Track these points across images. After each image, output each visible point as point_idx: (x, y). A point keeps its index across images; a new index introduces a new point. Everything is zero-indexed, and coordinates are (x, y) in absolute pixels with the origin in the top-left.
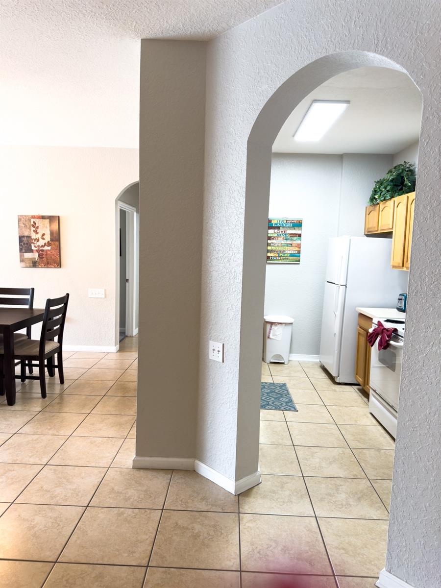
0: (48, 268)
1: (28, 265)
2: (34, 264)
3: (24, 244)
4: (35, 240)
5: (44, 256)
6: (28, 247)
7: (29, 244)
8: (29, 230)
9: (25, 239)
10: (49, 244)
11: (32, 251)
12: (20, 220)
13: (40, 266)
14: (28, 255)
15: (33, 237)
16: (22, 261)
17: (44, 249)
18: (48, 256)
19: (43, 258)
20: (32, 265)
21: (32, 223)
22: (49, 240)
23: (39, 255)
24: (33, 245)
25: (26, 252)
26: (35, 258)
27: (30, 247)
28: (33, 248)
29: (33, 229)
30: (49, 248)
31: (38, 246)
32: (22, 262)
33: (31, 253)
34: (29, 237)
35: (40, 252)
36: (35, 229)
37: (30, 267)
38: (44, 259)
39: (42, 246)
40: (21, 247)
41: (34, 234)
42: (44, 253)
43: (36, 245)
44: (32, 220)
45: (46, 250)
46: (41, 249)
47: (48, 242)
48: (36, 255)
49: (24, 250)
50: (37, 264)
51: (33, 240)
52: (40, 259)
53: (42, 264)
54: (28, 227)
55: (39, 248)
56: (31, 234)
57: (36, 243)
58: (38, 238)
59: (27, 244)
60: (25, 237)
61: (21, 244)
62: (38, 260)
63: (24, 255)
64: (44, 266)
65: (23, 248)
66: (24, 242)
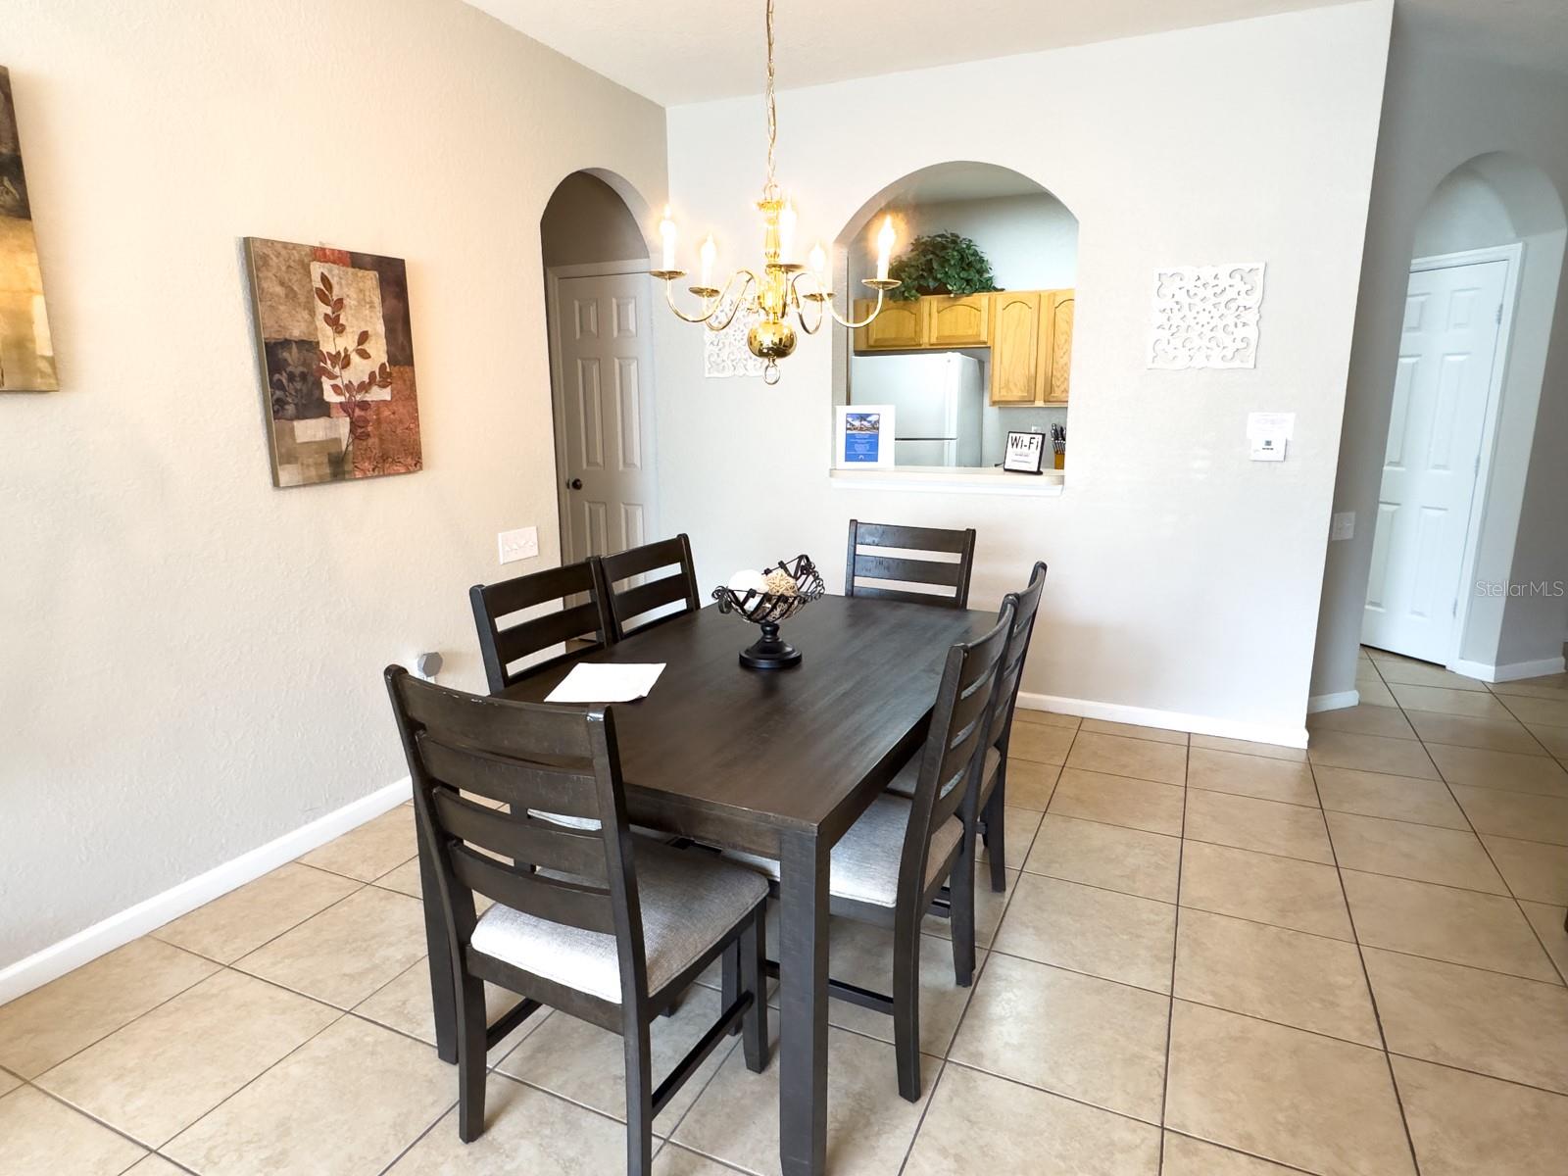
0: (384, 475)
1: (313, 472)
2: (337, 467)
3: (291, 377)
4: (335, 358)
5: (370, 429)
6: (310, 393)
7: (310, 379)
8: (306, 316)
9: (292, 356)
10: (382, 378)
11: (323, 409)
12: (262, 260)
13: (358, 474)
14: (309, 430)
15: (324, 349)
16: (285, 457)
17: (368, 397)
18: (384, 426)
19: (368, 435)
20: (328, 471)
21: (318, 284)
22: (384, 359)
23: (352, 423)
24: (326, 383)
25: (301, 415)
26: (337, 441)
27: (316, 393)
28: (330, 396)
29: (323, 309)
30: (385, 394)
31: (349, 386)
32: (289, 461)
33: (322, 421)
34: (309, 346)
35: (358, 412)
36: (329, 310)
37: (321, 481)
38: (371, 441)
39: (364, 387)
40: (279, 393)
41: (329, 331)
42: (371, 415)
43: (338, 382)
44: (317, 269)
45: (378, 403)
46: (358, 397)
47: (383, 366)
48: (342, 427)
49: (290, 409)
50: (348, 467)
51: (329, 362)
52: (357, 441)
53: (366, 464)
54: (302, 299)
55: (350, 396)
56: (320, 335)
57: (339, 374)
58: (346, 350)
59: (304, 377)
60: (294, 345)
61: (277, 376)
62: (350, 448)
63: (292, 430)
64: (374, 470)
65: (290, 400)
66: (289, 369)
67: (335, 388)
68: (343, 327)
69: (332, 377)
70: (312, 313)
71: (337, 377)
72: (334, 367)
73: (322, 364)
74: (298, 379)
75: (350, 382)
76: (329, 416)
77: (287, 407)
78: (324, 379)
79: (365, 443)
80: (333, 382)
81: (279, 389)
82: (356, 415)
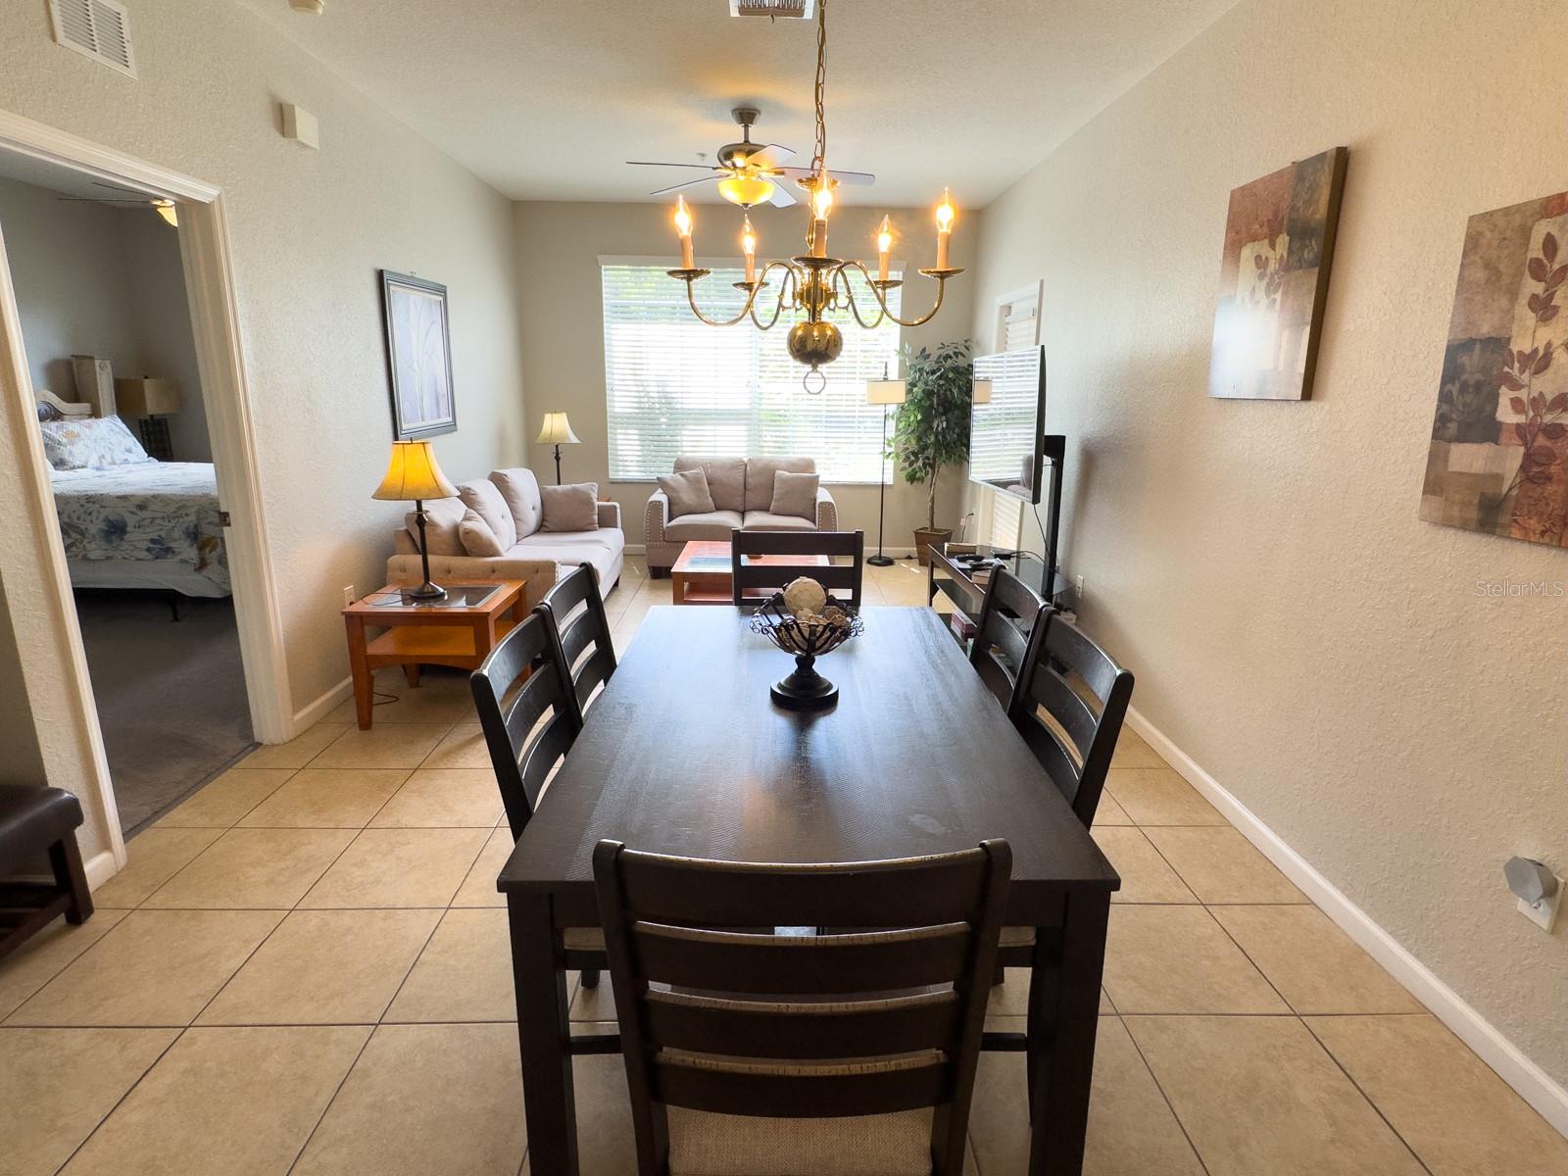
1: (1456, 512)
2: (1490, 514)
3: (1466, 388)
4: (1526, 359)
5: (1554, 469)
6: (1480, 409)
7: (1486, 390)
8: (1504, 302)
9: (1471, 360)
11: (1492, 431)
12: (1472, 243)
13: (1516, 533)
14: (1469, 458)
15: (1515, 347)
16: (1435, 484)
17: (1565, 420)
19: (1549, 479)
20: (1473, 514)
21: (1536, 251)
23: (1527, 456)
24: (1505, 395)
25: (1461, 439)
26: (1498, 478)
27: (1488, 408)
28: (1506, 415)
29: (1533, 287)
31: (1537, 402)
32: (1434, 492)
33: (1487, 448)
34: (1497, 344)
35: (1541, 441)
36: (1539, 288)
37: (1464, 526)
38: (1550, 488)
39: (1563, 402)
40: (1445, 407)
41: (1531, 318)
42: (1563, 448)
43: (1523, 394)
44: (1541, 229)
46: (1548, 418)
48: (1510, 460)
49: (1452, 427)
50: (1505, 519)
51: (1517, 365)
52: (1528, 485)
53: (1532, 522)
54: (1506, 280)
55: (1535, 416)
56: (1515, 327)
57: (1526, 382)
58: (1549, 345)
59: (1478, 386)
60: (1478, 342)
61: (1449, 387)
62: (1514, 492)
63: (1447, 453)
64: (1543, 533)
65: (1454, 416)
66: (1464, 377)
67: (1517, 405)
68: (1556, 309)
69: (1516, 386)
70: (1514, 296)
71: (1523, 387)
72: (1522, 372)
73: (1506, 369)
74: (1470, 390)
75: (1541, 394)
76: (1497, 444)
77: (1449, 425)
78: (1504, 390)
79: (1539, 490)
80: (1513, 394)
81: (1446, 402)
82: (1536, 444)
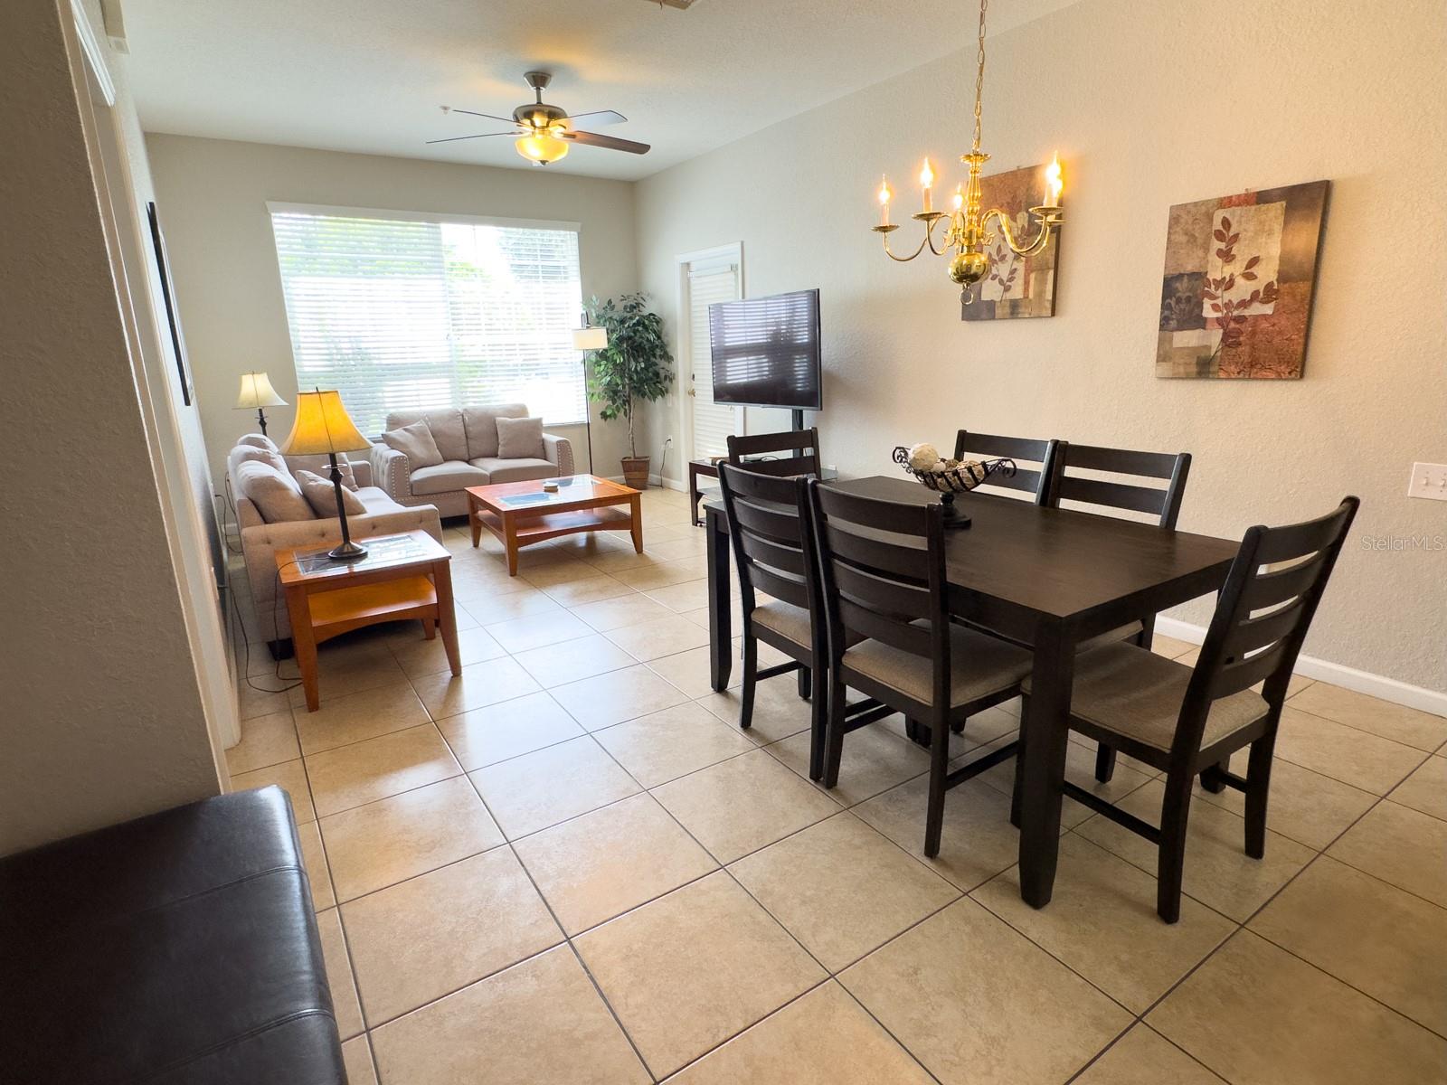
0: (1249, 379)
1: (1181, 371)
2: (1204, 368)
3: (1179, 301)
4: (1218, 284)
6: (1191, 312)
7: (1194, 301)
8: (1200, 253)
9: (1182, 286)
10: (1270, 294)
11: (1201, 323)
12: (1174, 220)
13: (1222, 375)
14: (1187, 339)
15: (1211, 277)
16: (1162, 357)
17: (1247, 312)
18: (1259, 337)
19: (1240, 344)
20: (1194, 369)
21: (1217, 225)
22: (1273, 277)
23: (1225, 334)
24: (1207, 304)
25: (1180, 328)
26: (1208, 348)
27: (1196, 311)
28: (1208, 312)
29: (1218, 245)
30: (1268, 309)
31: (1228, 305)
32: (1164, 360)
33: (1198, 332)
34: (1199, 276)
35: (1232, 325)
36: (1222, 245)
37: (1187, 377)
38: (1240, 349)
39: (1244, 304)
40: (1166, 313)
41: (1219, 261)
42: (1247, 327)
43: (1219, 302)
44: (1219, 216)
45: (1256, 318)
46: (1236, 313)
47: (1269, 286)
48: (1214, 338)
49: (1173, 323)
50: (1214, 368)
51: (1213, 286)
52: (1227, 349)
53: (1231, 368)
54: (1200, 241)
55: (1228, 313)
56: (1209, 266)
57: (1220, 295)
58: (1232, 275)
59: (1188, 299)
60: (1186, 277)
61: (1168, 301)
62: (1219, 354)
63: (1171, 339)
64: (1239, 373)
65: (1174, 317)
66: (1178, 295)
67: (1216, 308)
68: (1234, 257)
69: (1213, 297)
70: (1207, 250)
71: (1218, 297)
72: (1216, 290)
73: (1206, 289)
74: (1184, 301)
75: (1230, 301)
76: (1204, 329)
77: (1171, 322)
78: (1206, 300)
79: (1234, 350)
80: (1212, 302)
81: (1167, 309)
82: (1230, 327)
